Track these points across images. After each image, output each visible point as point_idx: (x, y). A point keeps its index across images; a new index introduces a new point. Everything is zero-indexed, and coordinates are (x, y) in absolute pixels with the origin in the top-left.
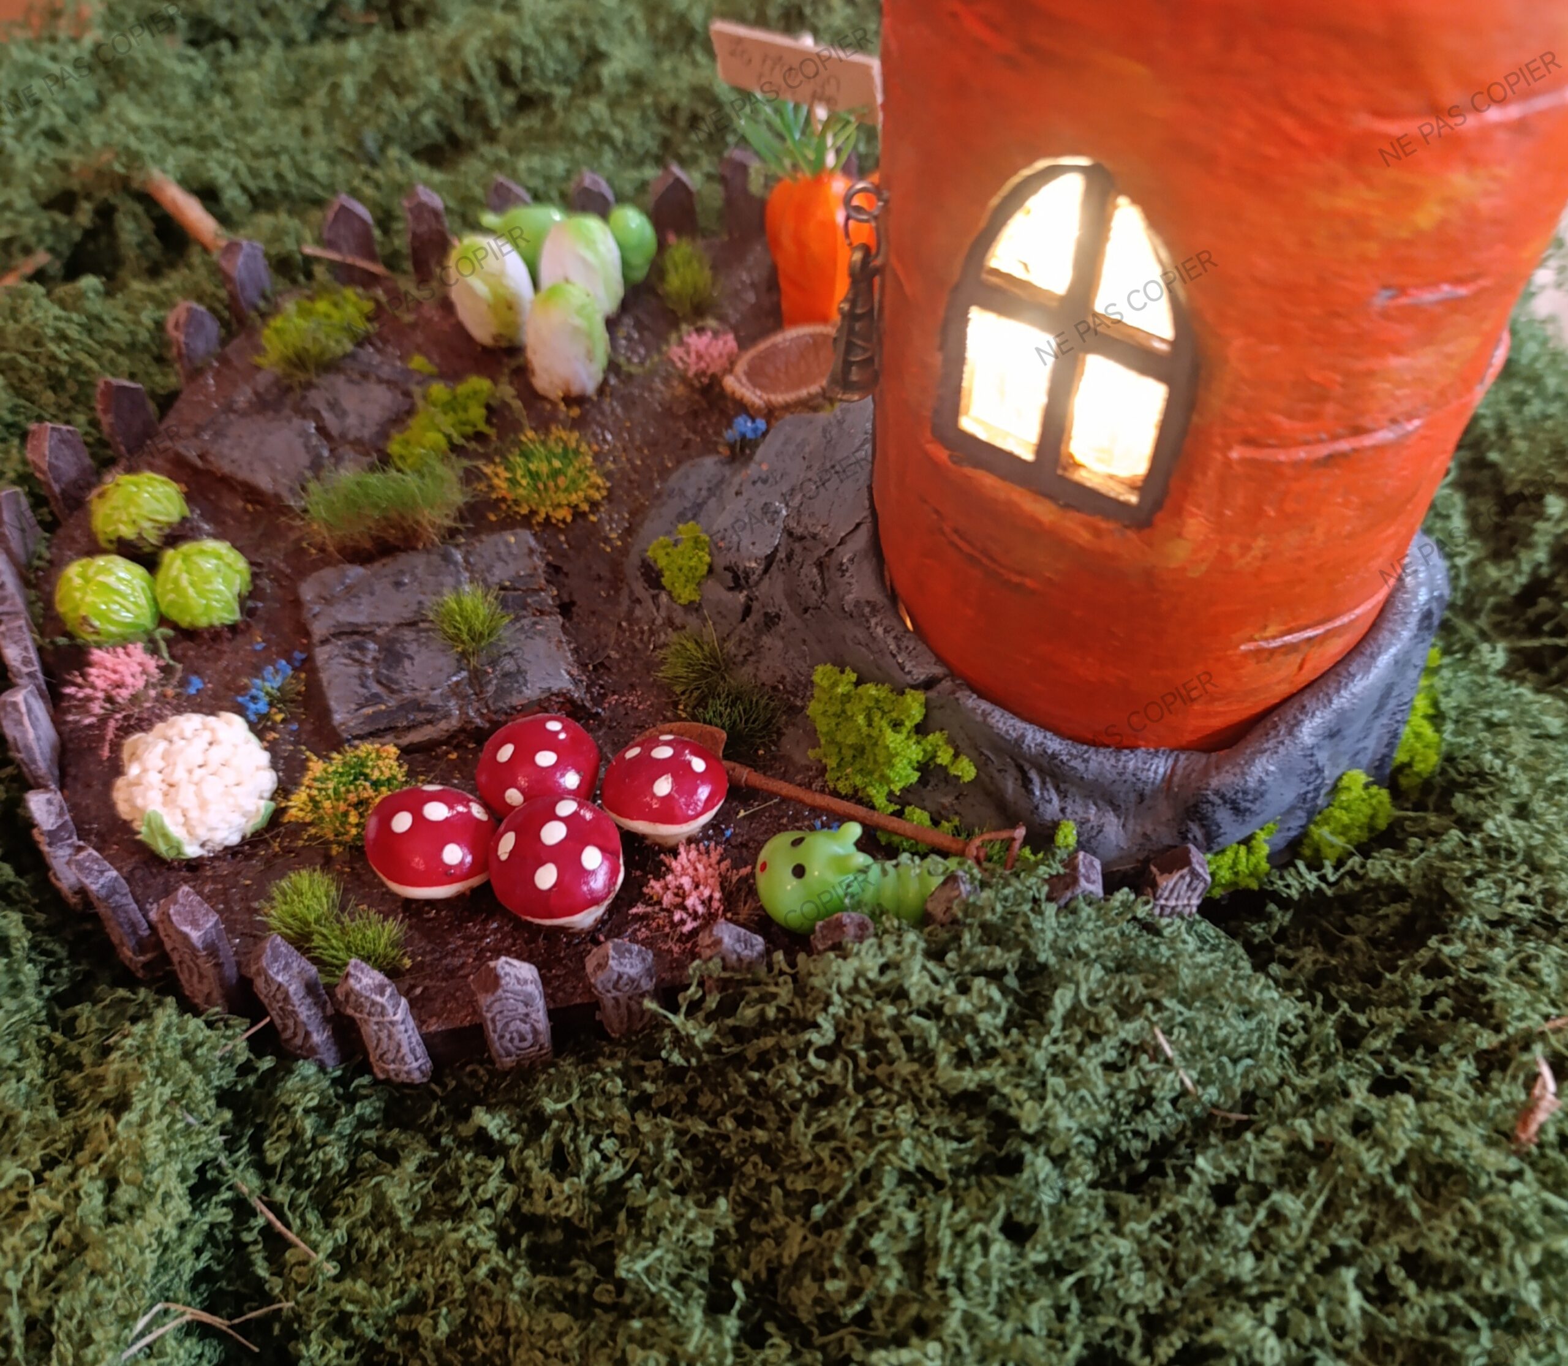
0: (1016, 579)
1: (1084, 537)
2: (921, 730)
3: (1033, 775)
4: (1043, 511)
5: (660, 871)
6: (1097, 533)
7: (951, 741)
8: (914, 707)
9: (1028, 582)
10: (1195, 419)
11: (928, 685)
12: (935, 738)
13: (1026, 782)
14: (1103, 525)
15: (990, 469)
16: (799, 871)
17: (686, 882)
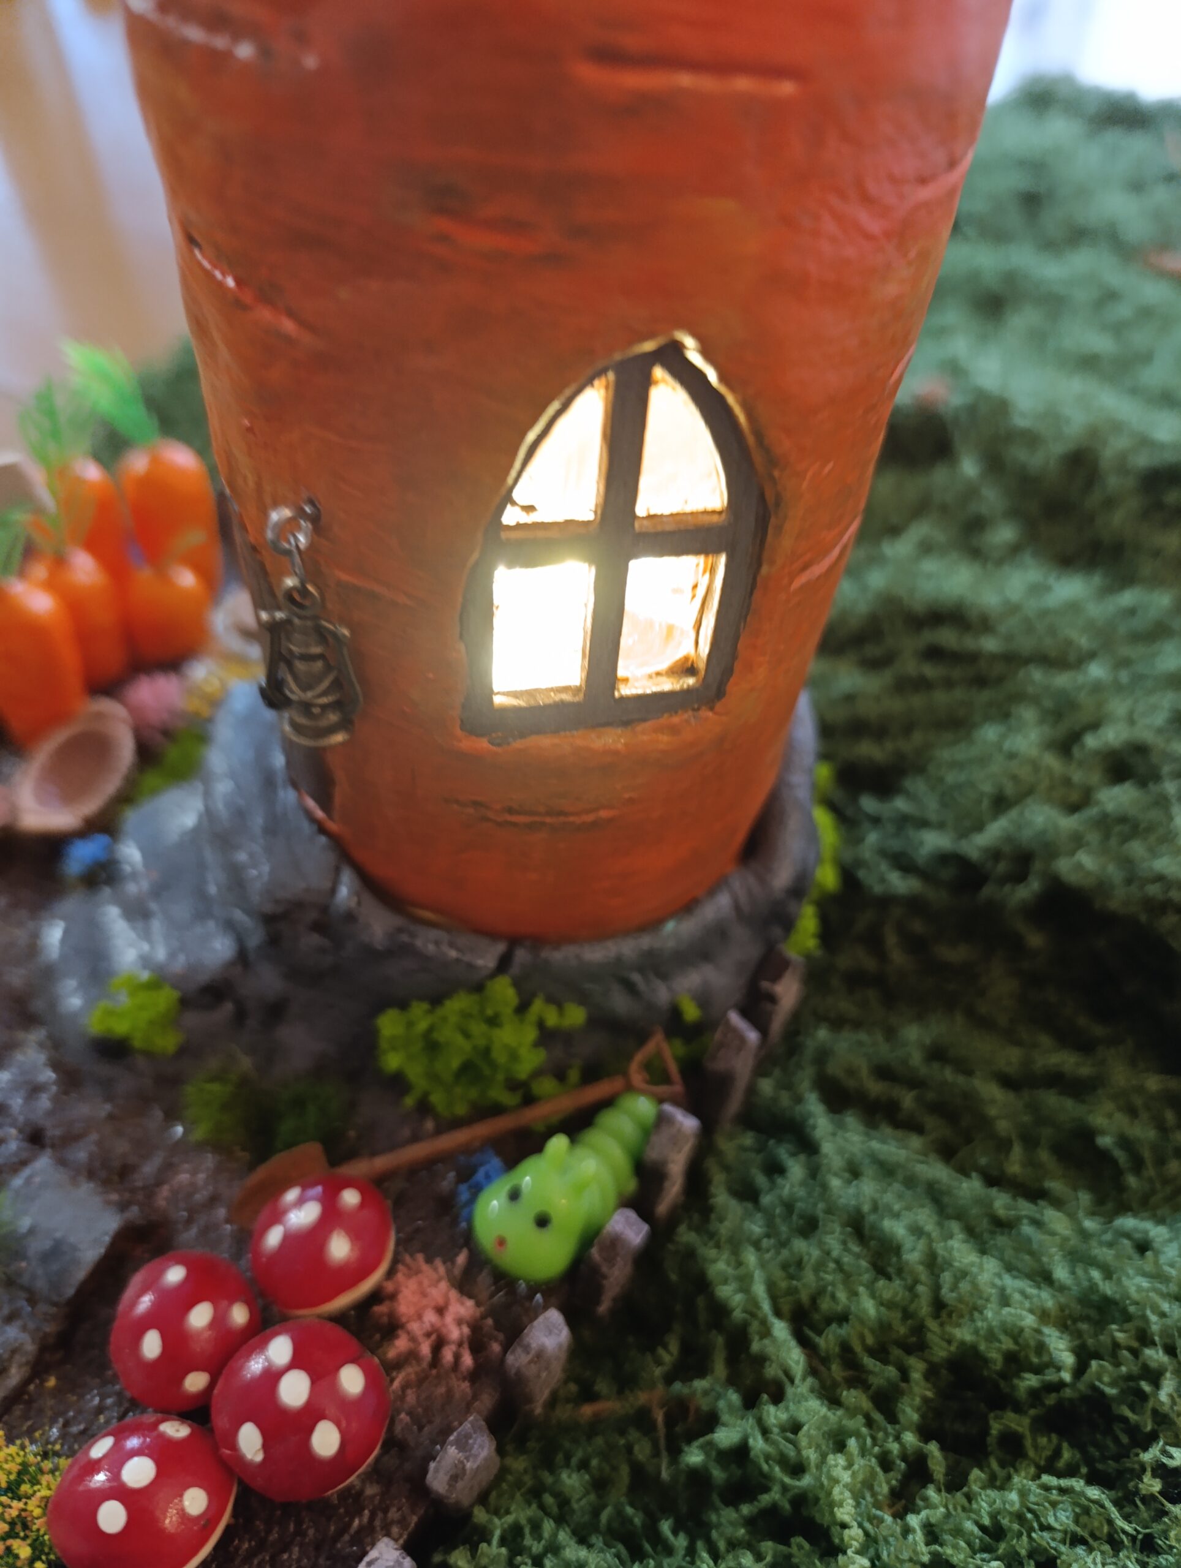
0: (589, 818)
1: (664, 740)
2: (522, 1008)
3: (636, 977)
4: (612, 739)
5: (392, 1328)
6: (674, 730)
7: (551, 1000)
8: (504, 991)
9: (603, 814)
10: (765, 570)
11: (504, 965)
12: (538, 1006)
13: (630, 988)
14: (676, 720)
15: (538, 731)
16: (542, 1222)
17: (430, 1317)
